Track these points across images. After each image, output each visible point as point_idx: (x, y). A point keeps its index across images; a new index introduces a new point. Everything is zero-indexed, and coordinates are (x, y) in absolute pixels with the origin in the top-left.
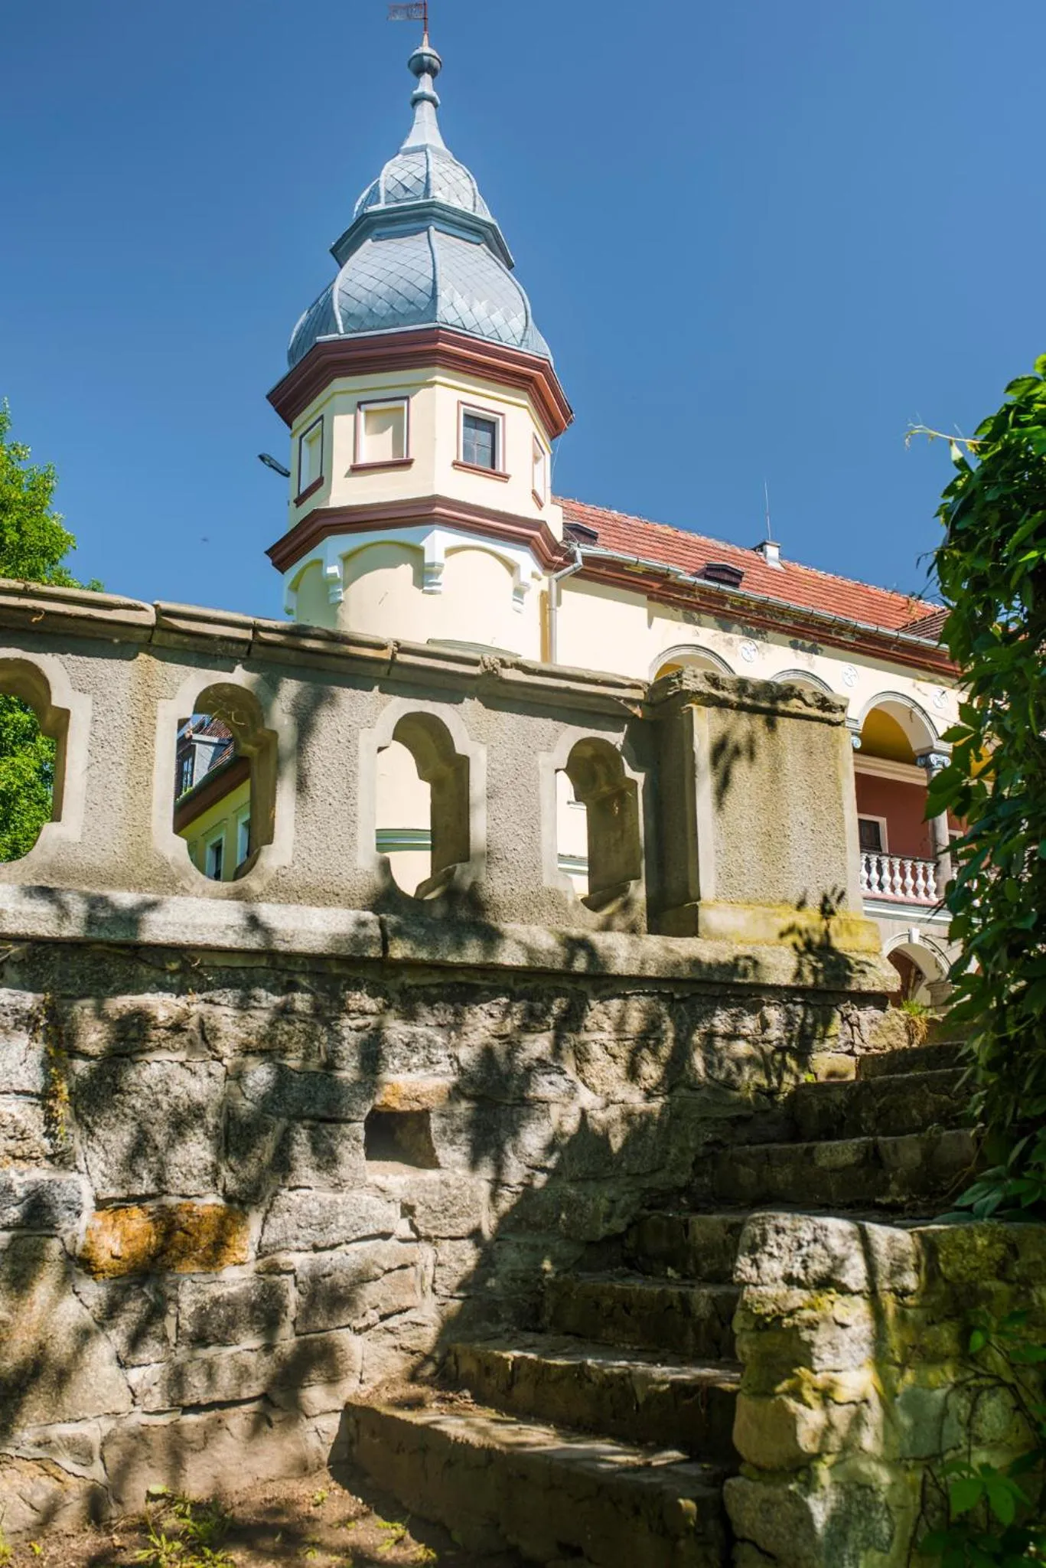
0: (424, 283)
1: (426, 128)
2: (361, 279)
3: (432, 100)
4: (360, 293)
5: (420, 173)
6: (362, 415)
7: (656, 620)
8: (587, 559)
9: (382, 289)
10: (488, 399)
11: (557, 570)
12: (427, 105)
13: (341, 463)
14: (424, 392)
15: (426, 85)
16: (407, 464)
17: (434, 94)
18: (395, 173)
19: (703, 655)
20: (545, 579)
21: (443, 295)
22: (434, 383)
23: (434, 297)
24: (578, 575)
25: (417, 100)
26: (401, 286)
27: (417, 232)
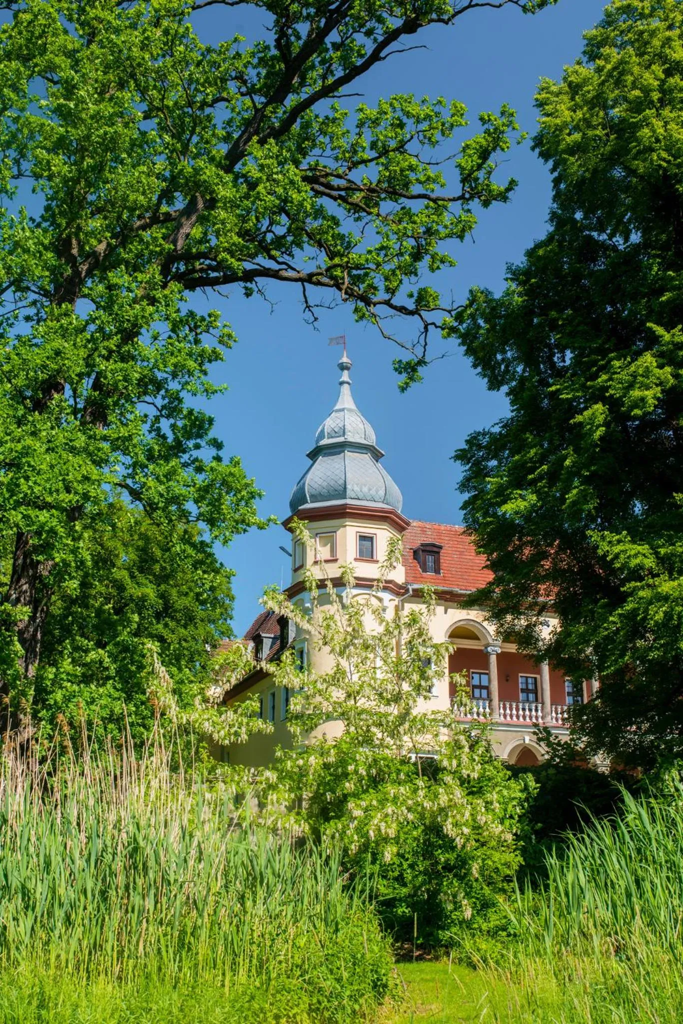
0: (341, 482)
1: (346, 399)
2: (317, 479)
3: (348, 383)
4: (316, 486)
5: (341, 425)
6: (318, 539)
7: (449, 610)
8: (414, 590)
9: (325, 484)
10: (368, 528)
11: (403, 595)
12: (346, 386)
13: (310, 560)
14: (342, 529)
15: (345, 376)
16: (336, 560)
17: (349, 380)
18: (330, 423)
19: (472, 623)
20: (397, 599)
21: (349, 487)
22: (345, 526)
23: (345, 488)
24: (412, 596)
25: (342, 383)
26: (332, 483)
27: (339, 453)
